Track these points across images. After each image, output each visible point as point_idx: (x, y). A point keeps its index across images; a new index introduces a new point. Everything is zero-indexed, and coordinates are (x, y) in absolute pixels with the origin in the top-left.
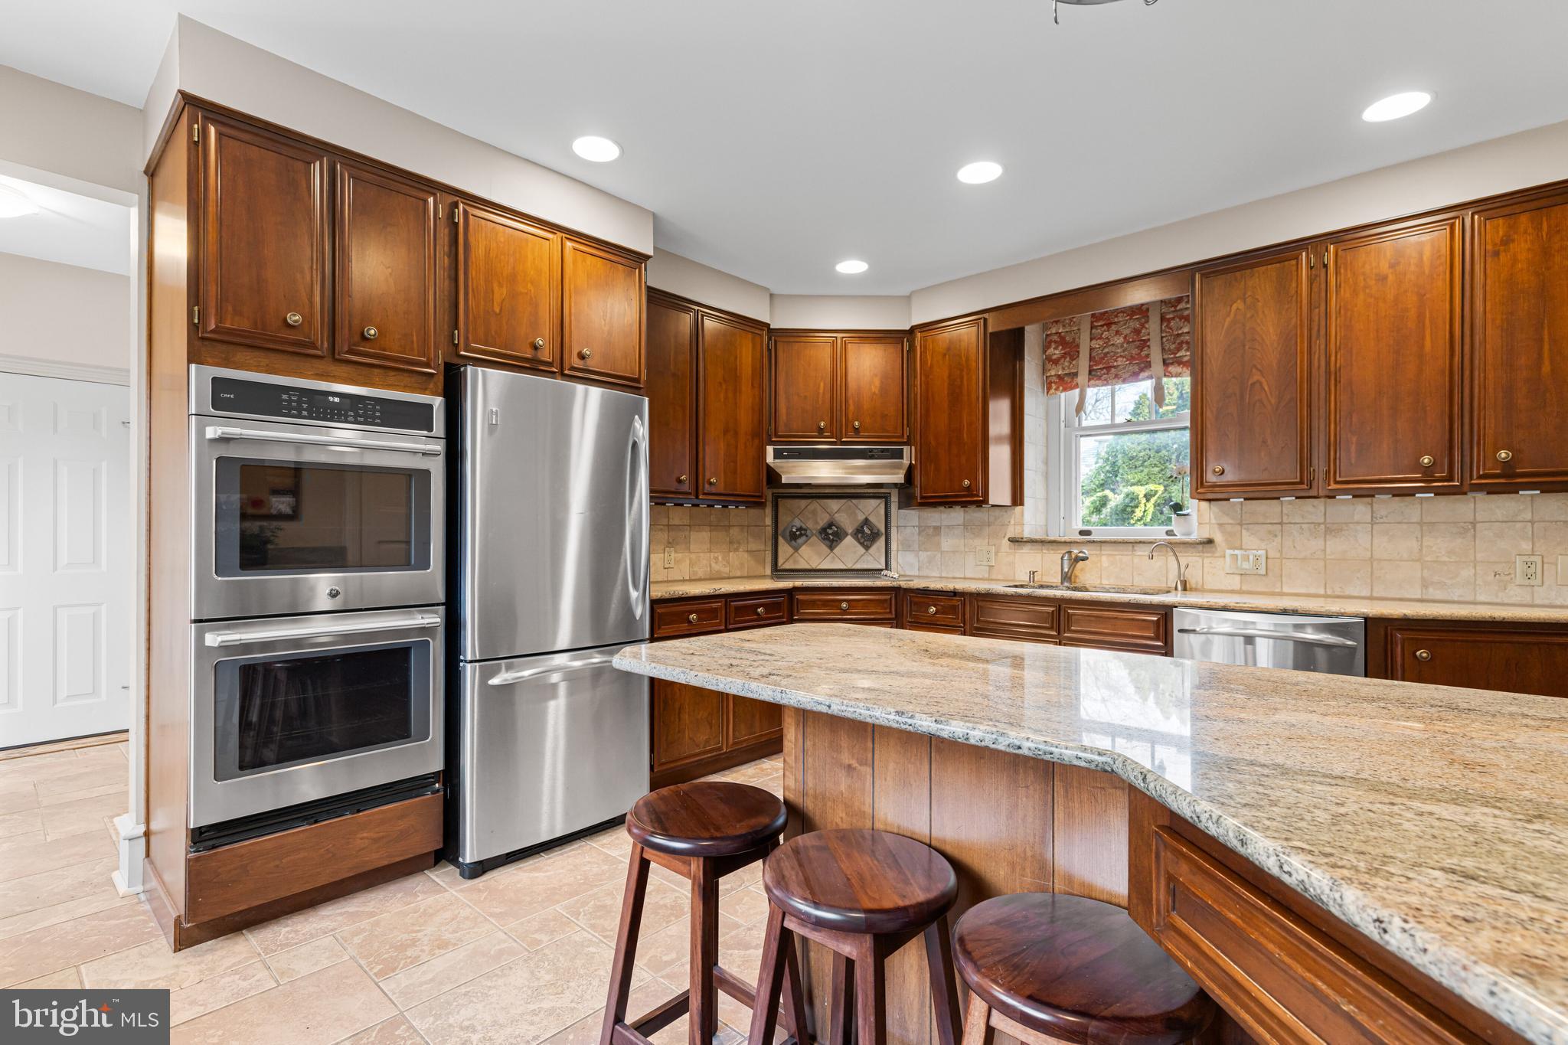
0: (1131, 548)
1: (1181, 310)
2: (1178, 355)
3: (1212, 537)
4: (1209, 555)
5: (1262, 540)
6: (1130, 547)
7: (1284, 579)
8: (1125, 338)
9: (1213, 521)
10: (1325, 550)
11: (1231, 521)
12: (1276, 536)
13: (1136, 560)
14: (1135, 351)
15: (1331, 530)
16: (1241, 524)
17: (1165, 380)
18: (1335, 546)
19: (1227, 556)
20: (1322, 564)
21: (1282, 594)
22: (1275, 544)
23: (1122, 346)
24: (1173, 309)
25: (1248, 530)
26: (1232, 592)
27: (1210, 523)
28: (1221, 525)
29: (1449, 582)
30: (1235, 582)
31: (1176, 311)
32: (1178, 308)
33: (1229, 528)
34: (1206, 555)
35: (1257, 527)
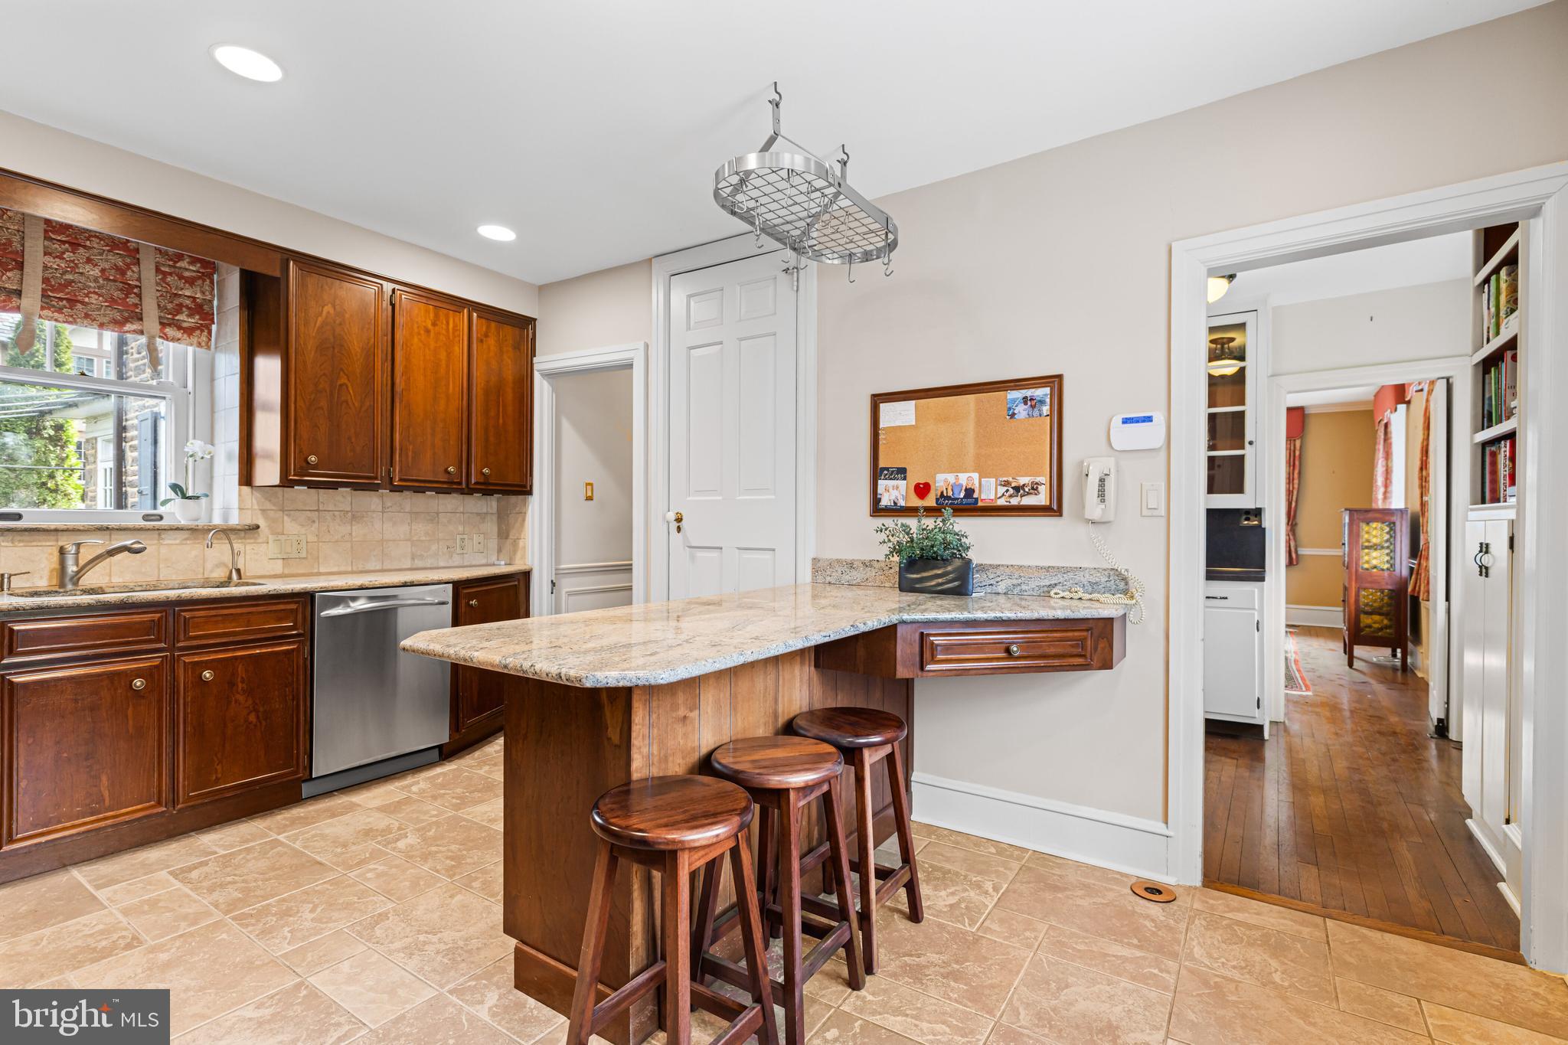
0: (156, 536)
1: (180, 268)
2: (177, 318)
3: (255, 522)
4: (252, 541)
5: (302, 525)
6: (155, 534)
7: (320, 561)
8: (103, 271)
9: (256, 507)
10: (351, 534)
11: (274, 508)
12: (314, 521)
13: (163, 550)
14: (117, 294)
15: (355, 517)
16: (283, 510)
17: (159, 340)
18: (358, 530)
19: (270, 541)
20: (349, 545)
21: (320, 574)
22: (313, 529)
23: (96, 280)
24: (171, 263)
25: (288, 515)
26: (275, 576)
27: (252, 509)
28: (263, 511)
29: (425, 554)
30: (278, 567)
31: (175, 267)
32: (178, 265)
33: (271, 514)
34: (248, 541)
35: (298, 513)
